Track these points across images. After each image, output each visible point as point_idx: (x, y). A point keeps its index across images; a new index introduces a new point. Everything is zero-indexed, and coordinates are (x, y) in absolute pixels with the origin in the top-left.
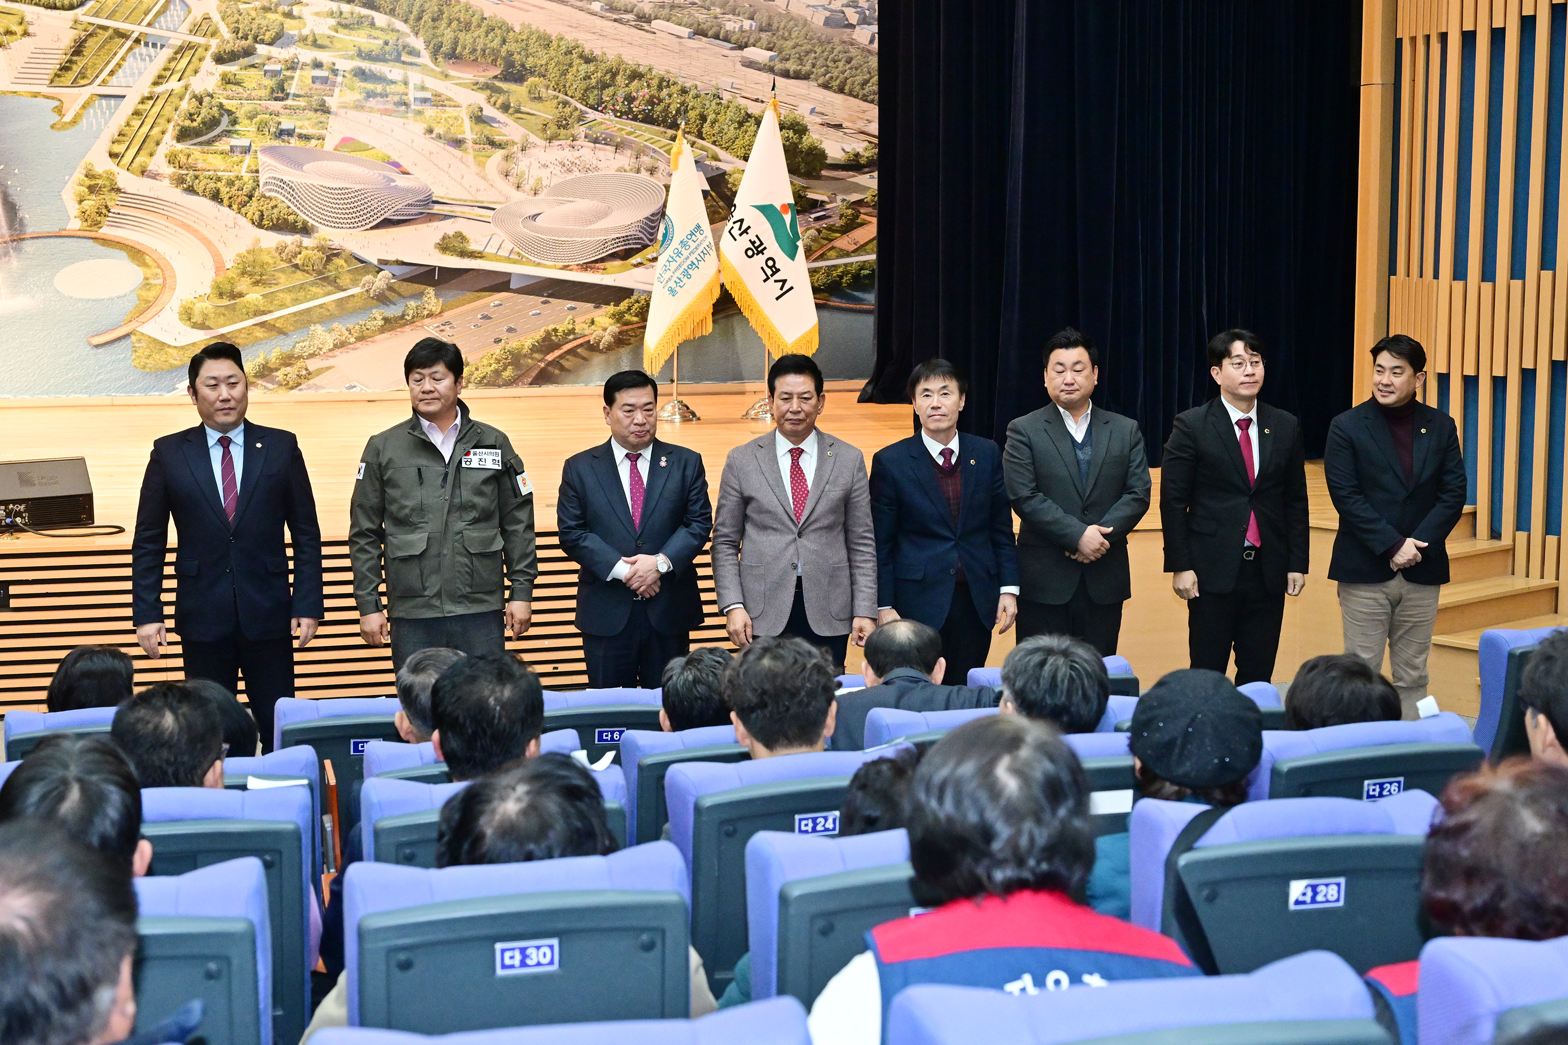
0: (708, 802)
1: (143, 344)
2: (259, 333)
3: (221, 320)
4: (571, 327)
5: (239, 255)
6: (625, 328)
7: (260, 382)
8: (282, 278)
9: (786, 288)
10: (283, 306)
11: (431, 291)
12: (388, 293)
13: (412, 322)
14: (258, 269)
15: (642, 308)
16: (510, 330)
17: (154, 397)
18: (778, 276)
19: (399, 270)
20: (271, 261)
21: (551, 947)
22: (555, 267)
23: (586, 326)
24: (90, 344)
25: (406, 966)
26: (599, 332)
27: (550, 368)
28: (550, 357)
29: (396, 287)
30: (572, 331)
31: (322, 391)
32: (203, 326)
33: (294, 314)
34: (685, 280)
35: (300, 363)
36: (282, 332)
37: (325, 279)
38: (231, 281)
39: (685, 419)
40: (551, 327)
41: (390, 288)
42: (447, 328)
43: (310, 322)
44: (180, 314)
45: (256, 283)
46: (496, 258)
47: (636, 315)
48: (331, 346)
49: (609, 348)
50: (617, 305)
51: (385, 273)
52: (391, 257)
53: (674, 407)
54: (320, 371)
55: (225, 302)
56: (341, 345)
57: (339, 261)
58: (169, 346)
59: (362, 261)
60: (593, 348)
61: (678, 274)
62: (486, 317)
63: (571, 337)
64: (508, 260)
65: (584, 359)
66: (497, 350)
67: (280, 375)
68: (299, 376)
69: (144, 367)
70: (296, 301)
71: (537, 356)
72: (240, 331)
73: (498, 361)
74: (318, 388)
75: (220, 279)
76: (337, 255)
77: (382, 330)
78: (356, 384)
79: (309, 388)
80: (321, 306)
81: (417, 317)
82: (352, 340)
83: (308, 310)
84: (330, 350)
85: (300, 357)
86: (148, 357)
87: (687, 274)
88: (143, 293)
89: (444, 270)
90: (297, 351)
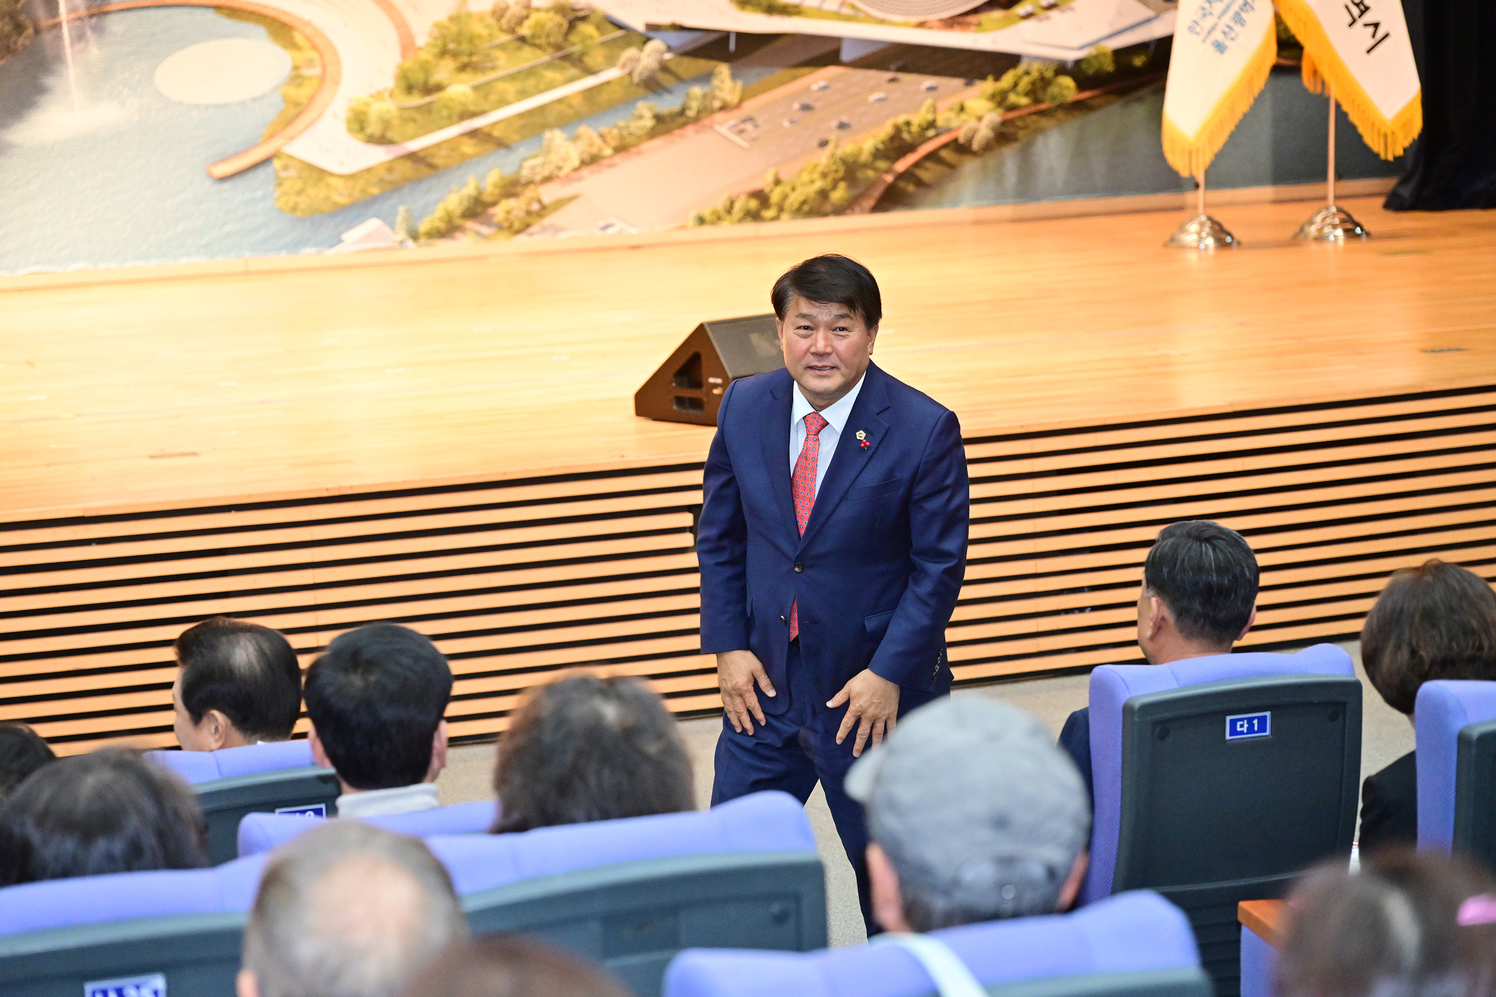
1: (292, 173)
2: (468, 147)
3: (411, 128)
4: (930, 117)
5: (437, 25)
6: (1011, 115)
7: (470, 224)
8: (502, 58)
9: (1380, 33)
10: (503, 102)
11: (723, 70)
12: (664, 78)
13: (696, 120)
14: (465, 47)
15: (1033, 83)
16: (842, 126)
17: (309, 255)
18: (1368, 18)
19: (677, 39)
20: (484, 32)
22: (905, 25)
23: (952, 115)
24: (210, 175)
26: (972, 123)
27: (901, 184)
28: (901, 166)
29: (672, 66)
30: (932, 124)
31: (563, 236)
32: (382, 140)
33: (521, 116)
34: (1237, 28)
35: (529, 193)
36: (502, 144)
37: (567, 58)
38: (425, 68)
39: (1222, 244)
40: (901, 119)
41: (664, 68)
42: (749, 127)
43: (546, 126)
44: (349, 122)
45: (463, 68)
46: (819, 13)
47: (1027, 94)
48: (576, 163)
49: (988, 147)
50: (997, 78)
51: (656, 45)
52: (664, 19)
53: (1202, 225)
54: (559, 204)
55: (417, 100)
56: (592, 161)
57: (587, 29)
58: (332, 175)
59: (620, 26)
60: (962, 148)
61: (1227, 19)
62: (806, 108)
63: (931, 133)
64: (837, 16)
65: (952, 166)
66: (823, 158)
67: (499, 212)
68: (529, 213)
69: (294, 209)
70: (523, 94)
71: (882, 164)
72: (438, 145)
73: (824, 175)
74: (557, 230)
75: (408, 64)
76: (583, 19)
77: (653, 134)
78: (611, 220)
79: (544, 230)
80: (560, 101)
81: (705, 111)
82: (608, 152)
83: (542, 109)
84: (576, 170)
85: (530, 183)
86: (300, 193)
87: (1238, 19)
88: (292, 92)
89: (742, 37)
90: (525, 173)
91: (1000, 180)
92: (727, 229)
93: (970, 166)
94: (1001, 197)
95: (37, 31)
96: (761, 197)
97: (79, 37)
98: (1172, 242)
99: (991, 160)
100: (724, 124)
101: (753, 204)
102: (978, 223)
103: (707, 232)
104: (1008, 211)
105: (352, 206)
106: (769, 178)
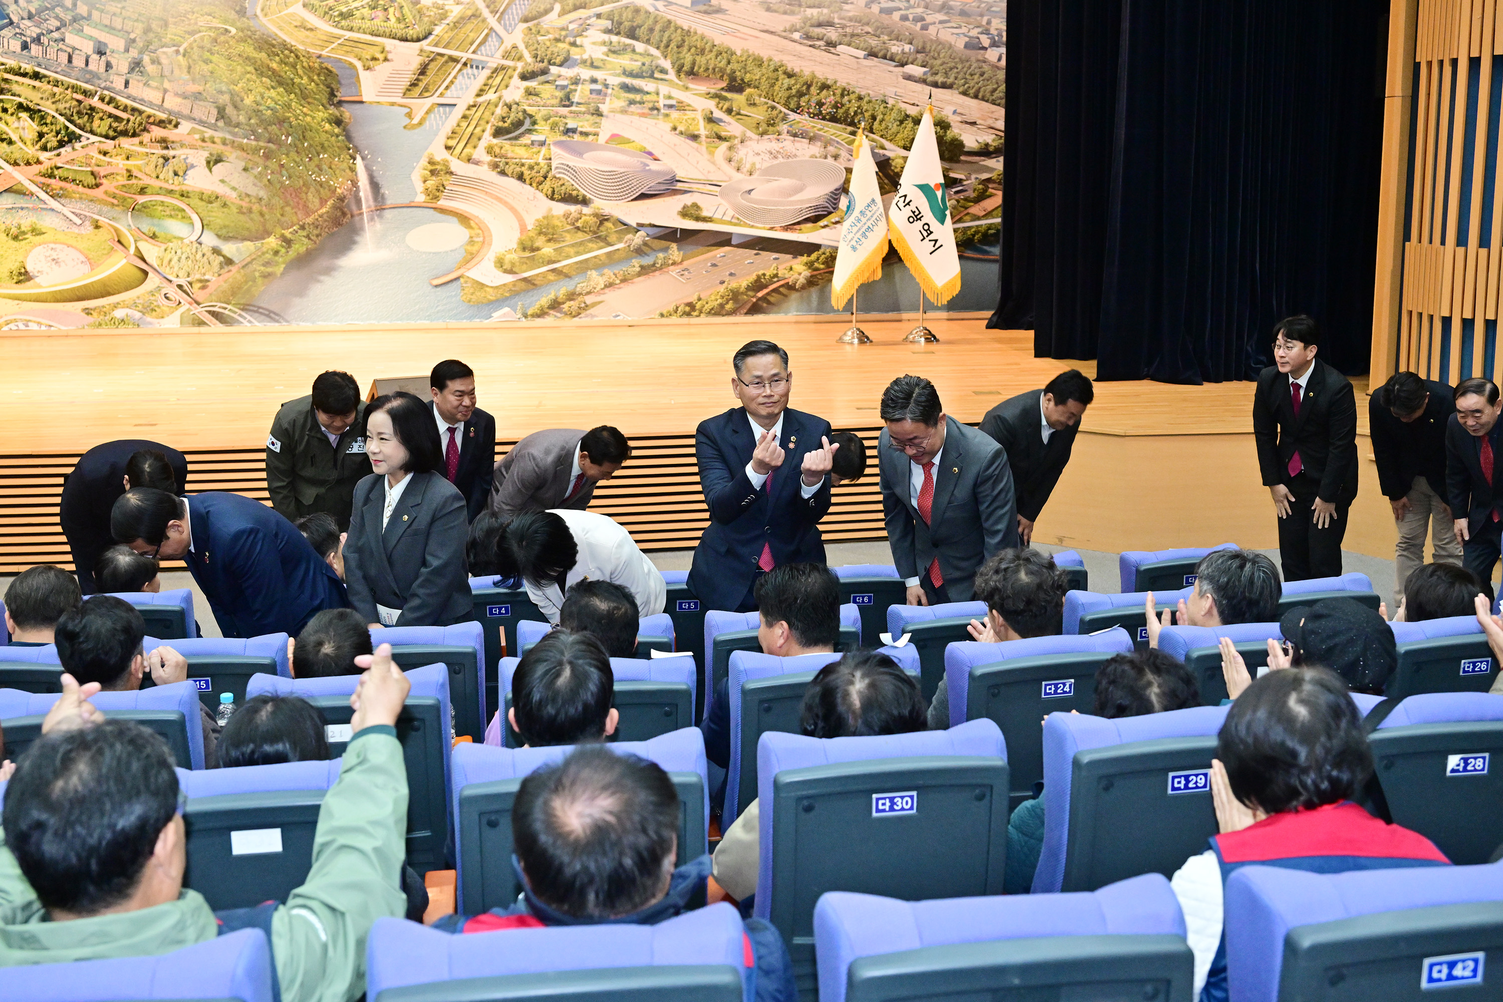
0: (979, 672)
1: (469, 285)
2: (551, 277)
3: (525, 267)
4: (775, 272)
5: (537, 220)
6: (815, 273)
7: (551, 312)
8: (568, 236)
9: (937, 245)
10: (568, 257)
11: (674, 246)
12: (644, 248)
13: (660, 269)
14: (550, 230)
15: (827, 258)
16: (731, 274)
17: (476, 323)
18: (931, 237)
19: (652, 231)
20: (560, 224)
21: (912, 797)
22: (764, 228)
23: (786, 272)
24: (431, 284)
25: (808, 809)
26: (796, 276)
27: (760, 303)
28: (760, 294)
29: (649, 243)
30: (776, 275)
31: (595, 319)
32: (511, 272)
33: (577, 263)
34: (863, 240)
35: (580, 299)
36: (567, 276)
37: (599, 237)
38: (532, 240)
39: (861, 342)
40: (760, 273)
41: (645, 244)
42: (686, 273)
43: (588, 269)
44: (495, 263)
45: (549, 240)
47: (823, 264)
48: (603, 286)
49: (803, 288)
50: (809, 256)
51: (642, 233)
52: (647, 222)
53: (853, 333)
54: (594, 305)
55: (527, 254)
56: (609, 285)
57: (608, 225)
58: (487, 286)
59: (625, 225)
60: (791, 287)
61: (858, 235)
62: (714, 265)
63: (775, 280)
64: (730, 223)
65: (785, 296)
66: (722, 289)
67: (565, 307)
68: (579, 308)
69: (469, 301)
70: (578, 254)
71: (751, 293)
72: (537, 275)
73: (722, 297)
74: (593, 316)
75: (524, 238)
76: (607, 220)
77: (639, 274)
78: (619, 313)
79: (587, 316)
80: (595, 257)
81: (665, 265)
82: (618, 282)
83: (586, 260)
84: (602, 289)
85: (580, 294)
86: (472, 294)
87: (864, 235)
88: (469, 248)
89: (683, 231)
90: (578, 290)
91: (809, 302)
92: (674, 319)
93: (794, 296)
94: (810, 310)
95: (352, 216)
96: (691, 306)
97: (372, 219)
98: (840, 340)
99: (805, 293)
100: (674, 271)
101: (687, 309)
102: (796, 322)
103: (664, 321)
104: (812, 318)
105: (497, 301)
106: (696, 297)
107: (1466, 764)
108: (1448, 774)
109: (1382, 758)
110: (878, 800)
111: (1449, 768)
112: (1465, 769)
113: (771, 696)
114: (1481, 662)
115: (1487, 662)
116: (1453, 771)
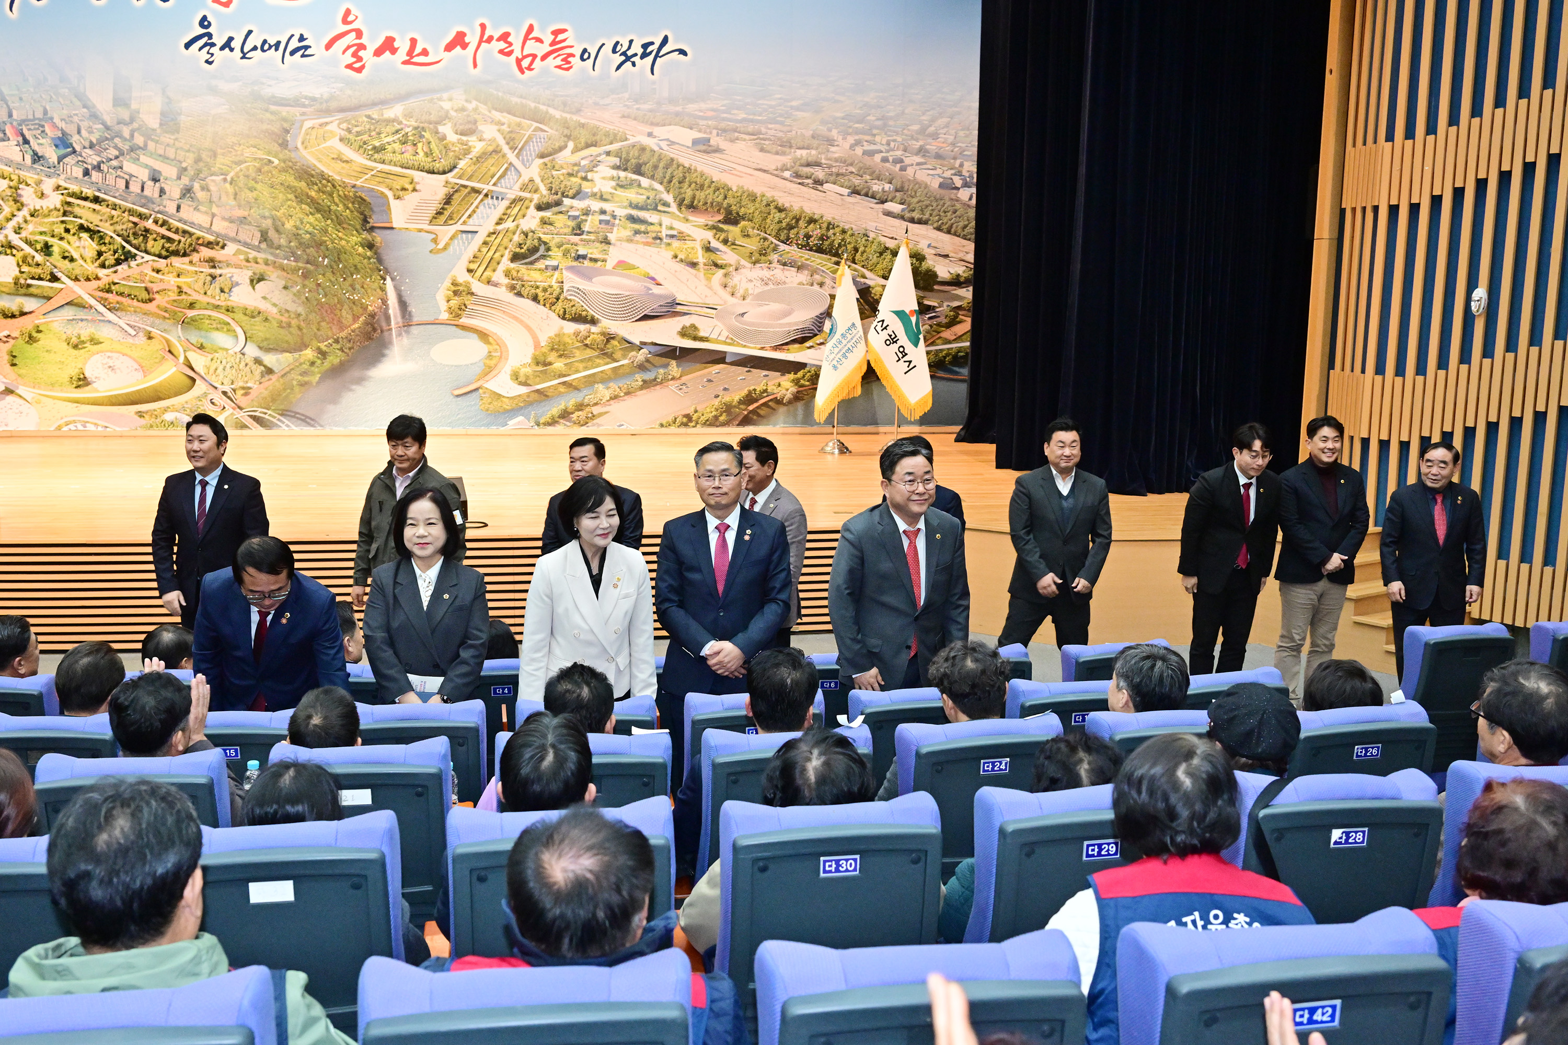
0: (924, 750)
1: (487, 395)
2: (562, 389)
3: (538, 380)
4: (765, 388)
5: (550, 338)
6: (801, 389)
7: (561, 421)
8: (577, 353)
9: (911, 366)
10: (577, 371)
11: (674, 363)
12: (647, 365)
13: (661, 383)
14: (562, 347)
15: (812, 376)
16: (725, 389)
17: (493, 429)
18: (906, 358)
19: (654, 349)
20: (570, 342)
21: (855, 860)
22: (755, 348)
23: (775, 388)
24: (452, 394)
25: (764, 869)
26: (784, 391)
27: (751, 415)
28: (751, 408)
29: (651, 360)
30: (765, 391)
31: (601, 428)
32: (525, 384)
33: (585, 377)
34: (843, 360)
35: (588, 409)
36: (577, 389)
37: (605, 354)
38: (544, 355)
39: (841, 452)
40: (753, 387)
41: (647, 361)
42: (684, 387)
43: (595, 382)
44: (511, 375)
45: (560, 356)
46: (717, 341)
47: (808, 381)
48: (608, 398)
49: (790, 402)
50: (795, 374)
51: (645, 351)
52: (648, 340)
53: (834, 444)
54: (601, 415)
55: (540, 368)
56: (615, 398)
57: (614, 343)
58: (504, 397)
59: (629, 343)
60: (779, 402)
61: (839, 356)
62: (709, 381)
63: (765, 395)
64: (725, 343)
65: (774, 409)
66: (716, 402)
67: (574, 416)
68: (587, 418)
69: (487, 410)
70: (586, 368)
71: (742, 407)
72: (549, 387)
73: (717, 410)
74: (599, 425)
75: (537, 353)
76: (613, 338)
77: (642, 388)
79: (594, 425)
80: (602, 372)
81: (665, 380)
82: (622, 394)
83: (594, 375)
84: (608, 401)
85: (588, 405)
86: (490, 403)
87: (845, 356)
88: (488, 362)
89: (683, 350)
90: (586, 401)
91: (795, 416)
92: (673, 429)
93: (782, 410)
94: (795, 423)
95: (382, 331)
96: (689, 417)
97: (400, 335)
98: (822, 451)
99: (791, 408)
100: (673, 385)
101: (685, 420)
102: (783, 434)
103: (664, 430)
104: (798, 430)
105: (512, 410)
106: (692, 409)
107: (1348, 837)
108: (1332, 845)
109: (1274, 831)
110: (825, 862)
111: (1333, 841)
112: (1347, 842)
113: (739, 769)
114: (1373, 748)
115: (1378, 748)
116: (1336, 843)
